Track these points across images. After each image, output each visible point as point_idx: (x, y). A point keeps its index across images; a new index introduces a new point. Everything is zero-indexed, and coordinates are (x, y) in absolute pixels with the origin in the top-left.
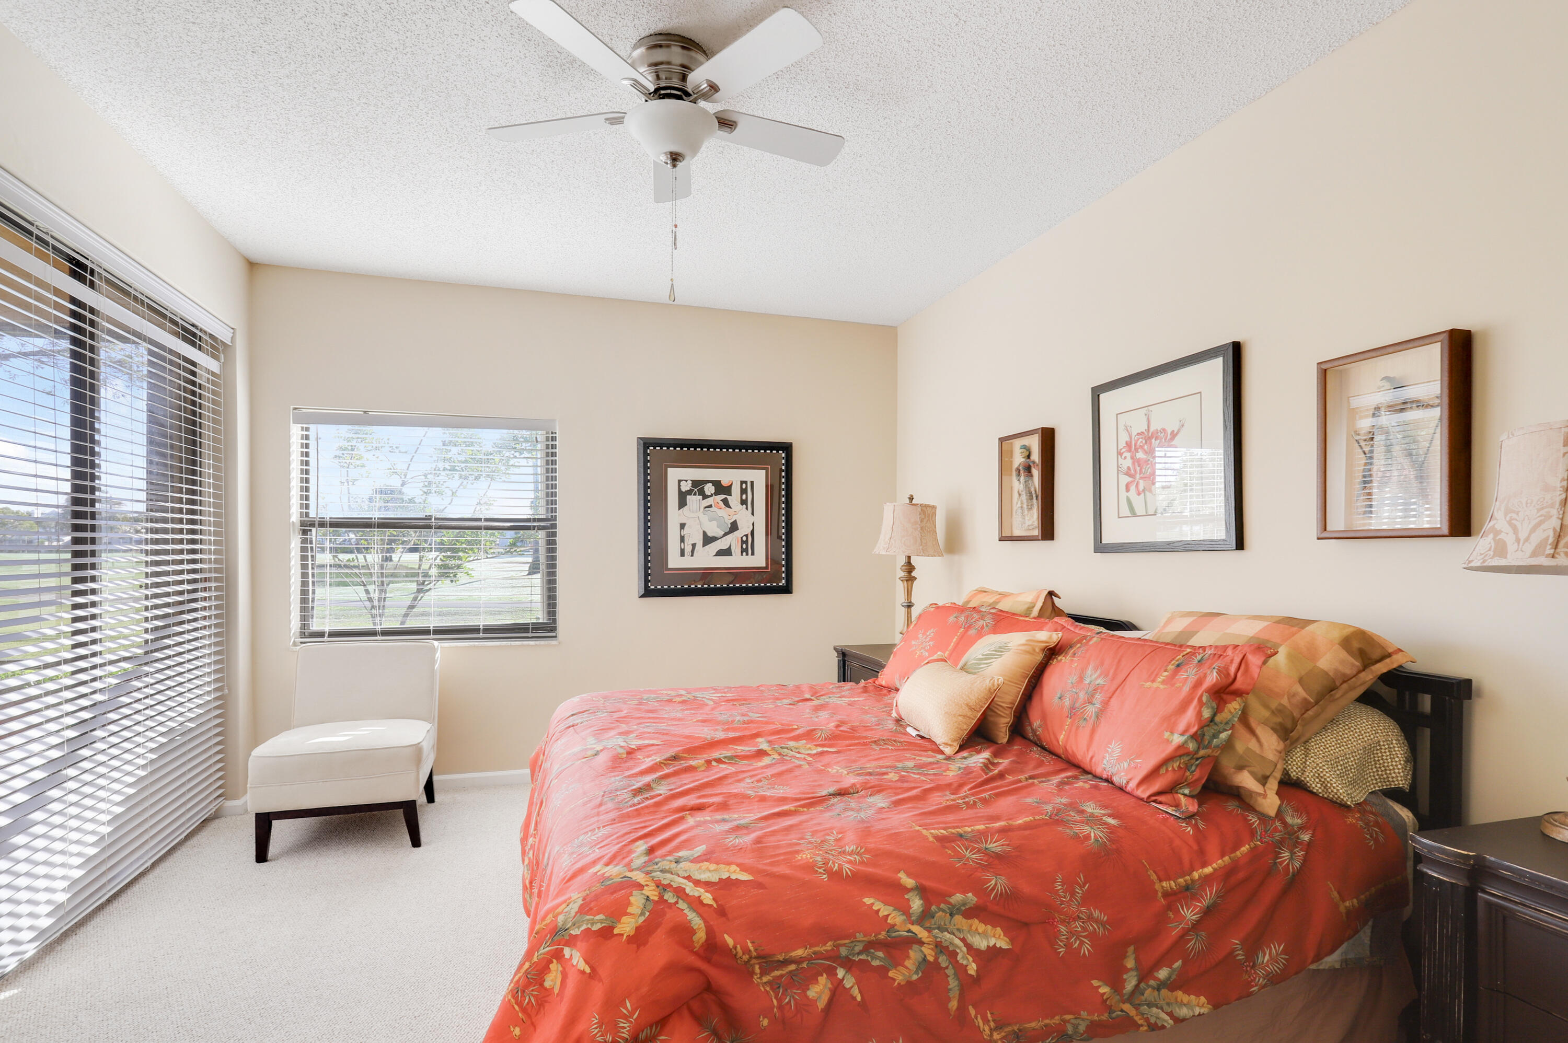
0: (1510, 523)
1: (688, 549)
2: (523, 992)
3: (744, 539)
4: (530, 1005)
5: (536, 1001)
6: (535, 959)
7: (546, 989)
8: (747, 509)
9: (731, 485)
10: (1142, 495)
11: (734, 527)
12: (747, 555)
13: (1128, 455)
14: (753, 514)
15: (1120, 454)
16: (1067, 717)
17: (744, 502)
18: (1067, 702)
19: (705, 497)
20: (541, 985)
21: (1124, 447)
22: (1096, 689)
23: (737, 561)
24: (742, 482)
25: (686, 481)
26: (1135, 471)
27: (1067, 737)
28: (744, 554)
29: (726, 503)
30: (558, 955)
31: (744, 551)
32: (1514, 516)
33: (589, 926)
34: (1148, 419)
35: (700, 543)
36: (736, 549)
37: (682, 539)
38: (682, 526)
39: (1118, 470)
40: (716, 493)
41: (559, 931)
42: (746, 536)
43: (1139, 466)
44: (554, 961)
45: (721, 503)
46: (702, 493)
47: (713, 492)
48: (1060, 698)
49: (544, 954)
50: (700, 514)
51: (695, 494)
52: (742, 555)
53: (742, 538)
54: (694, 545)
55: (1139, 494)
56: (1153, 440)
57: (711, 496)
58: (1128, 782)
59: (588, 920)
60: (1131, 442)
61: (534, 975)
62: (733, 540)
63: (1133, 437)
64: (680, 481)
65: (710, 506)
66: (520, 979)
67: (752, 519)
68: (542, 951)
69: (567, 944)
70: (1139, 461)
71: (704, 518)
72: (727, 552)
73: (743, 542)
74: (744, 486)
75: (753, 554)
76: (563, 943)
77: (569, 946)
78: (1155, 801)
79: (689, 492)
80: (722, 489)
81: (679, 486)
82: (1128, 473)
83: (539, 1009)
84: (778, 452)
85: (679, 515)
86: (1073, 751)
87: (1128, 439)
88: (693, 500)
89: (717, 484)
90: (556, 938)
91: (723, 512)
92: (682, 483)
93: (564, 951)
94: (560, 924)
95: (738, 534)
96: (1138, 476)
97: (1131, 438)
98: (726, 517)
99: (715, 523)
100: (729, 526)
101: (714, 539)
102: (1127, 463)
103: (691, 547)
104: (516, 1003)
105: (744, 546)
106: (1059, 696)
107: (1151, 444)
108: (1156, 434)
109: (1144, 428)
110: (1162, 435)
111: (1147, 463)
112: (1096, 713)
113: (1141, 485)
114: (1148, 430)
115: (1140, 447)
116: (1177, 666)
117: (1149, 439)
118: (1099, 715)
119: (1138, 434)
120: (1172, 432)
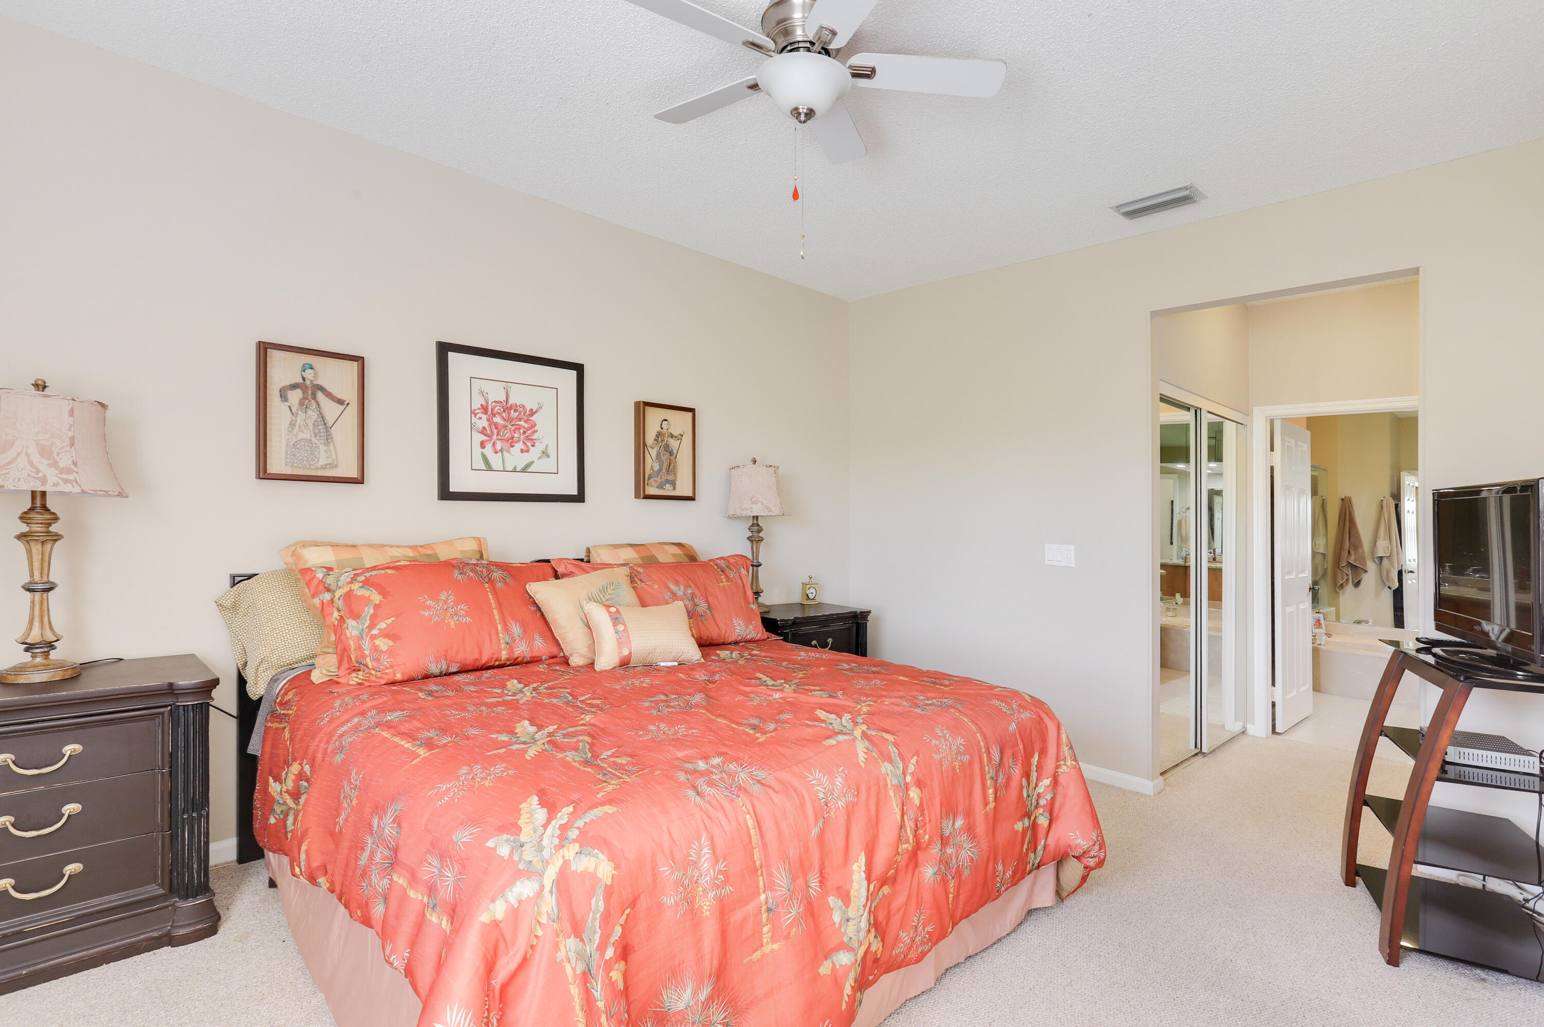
10: (500, 454)
13: (484, 417)
15: (473, 413)
21: (479, 409)
26: (492, 431)
34: (507, 393)
39: (471, 428)
43: (496, 428)
55: (496, 452)
56: (512, 411)
60: (487, 407)
63: (490, 403)
70: (496, 425)
82: (483, 431)
87: (484, 403)
96: (495, 437)
97: (487, 403)
102: (483, 423)
107: (509, 414)
108: (515, 408)
109: (502, 398)
110: (521, 409)
111: (505, 427)
112: (707, 609)
113: (499, 445)
114: (507, 401)
115: (498, 413)
116: (722, 571)
117: (507, 409)
118: (710, 608)
119: (495, 402)
120: (531, 410)
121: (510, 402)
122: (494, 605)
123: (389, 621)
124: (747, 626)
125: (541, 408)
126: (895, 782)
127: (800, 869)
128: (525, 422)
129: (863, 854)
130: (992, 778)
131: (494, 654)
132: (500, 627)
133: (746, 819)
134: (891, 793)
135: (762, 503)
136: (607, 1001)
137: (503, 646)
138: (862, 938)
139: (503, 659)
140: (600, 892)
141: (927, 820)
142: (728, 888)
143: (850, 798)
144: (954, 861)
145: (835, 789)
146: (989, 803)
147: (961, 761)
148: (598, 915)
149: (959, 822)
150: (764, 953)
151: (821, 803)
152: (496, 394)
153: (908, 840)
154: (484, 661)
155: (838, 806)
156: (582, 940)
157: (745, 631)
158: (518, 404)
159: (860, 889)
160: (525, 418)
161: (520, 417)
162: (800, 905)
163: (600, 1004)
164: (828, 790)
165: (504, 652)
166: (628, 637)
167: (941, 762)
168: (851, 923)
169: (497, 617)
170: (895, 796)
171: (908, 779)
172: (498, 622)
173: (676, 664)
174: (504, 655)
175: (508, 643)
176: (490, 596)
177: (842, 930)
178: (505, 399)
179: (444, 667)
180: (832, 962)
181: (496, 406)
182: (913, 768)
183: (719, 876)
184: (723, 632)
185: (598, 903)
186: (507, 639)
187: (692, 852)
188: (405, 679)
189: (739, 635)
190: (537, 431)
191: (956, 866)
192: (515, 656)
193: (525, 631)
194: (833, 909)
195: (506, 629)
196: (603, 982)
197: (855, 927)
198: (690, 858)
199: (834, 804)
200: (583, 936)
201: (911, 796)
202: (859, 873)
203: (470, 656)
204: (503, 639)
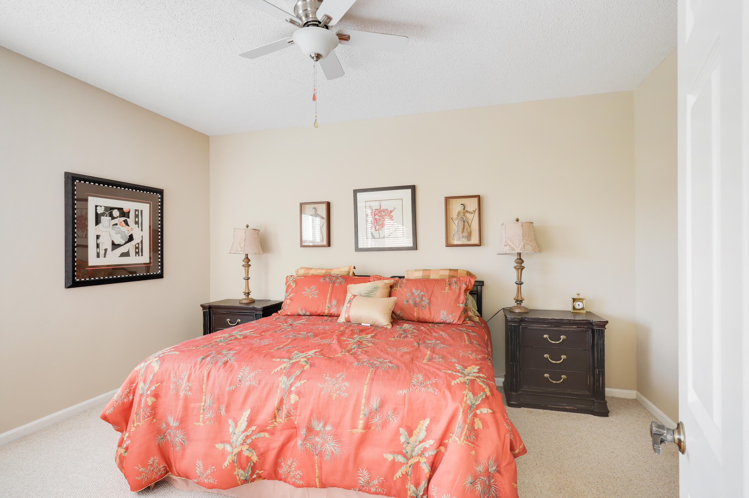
0: (512, 243)
1: (102, 253)
2: (470, 436)
3: (137, 246)
4: (474, 440)
5: (475, 437)
6: (468, 422)
7: (476, 430)
8: (138, 227)
9: (130, 210)
10: (378, 231)
11: (131, 238)
12: (139, 256)
13: (371, 216)
14: (142, 230)
15: (367, 216)
16: (414, 307)
17: (137, 223)
18: (411, 302)
19: (113, 218)
20: (474, 430)
21: (369, 214)
22: (422, 296)
23: (133, 260)
24: (136, 210)
25: (101, 206)
26: (374, 222)
27: (418, 313)
28: (137, 255)
29: (126, 222)
30: (475, 415)
31: (137, 253)
32: (513, 242)
33: (482, 398)
34: (380, 205)
35: (109, 247)
36: (132, 253)
37: (98, 246)
38: (98, 237)
39: (366, 222)
40: (120, 216)
41: (471, 406)
42: (138, 244)
43: (376, 221)
44: (475, 418)
45: (123, 223)
46: (111, 215)
47: (118, 215)
48: (407, 302)
49: (471, 417)
50: (110, 229)
51: (106, 216)
52: (136, 256)
53: (136, 245)
54: (106, 250)
55: (376, 231)
56: (382, 212)
57: (117, 217)
58: (454, 321)
59: (480, 396)
61: (471, 428)
62: (130, 247)
63: (373, 210)
64: (96, 206)
65: (116, 224)
66: (466, 433)
67: (141, 233)
68: (469, 417)
69: (477, 409)
70: (376, 219)
71: (113, 232)
72: (126, 254)
73: (136, 248)
74: (137, 213)
75: (142, 255)
76: (475, 410)
77: (477, 410)
78: (463, 324)
79: (103, 214)
80: (124, 214)
81: (96, 209)
82: (371, 223)
83: (477, 438)
84: (157, 194)
85: (96, 229)
86: (423, 318)
87: (371, 211)
88: (105, 220)
89: (120, 209)
90: (472, 409)
91: (125, 229)
92: (98, 208)
93: (477, 412)
94: (470, 404)
95: (133, 243)
96: (376, 224)
98: (126, 232)
99: (119, 236)
100: (128, 237)
101: (119, 246)
102: (371, 219)
103: (104, 251)
104: (469, 442)
105: (137, 250)
106: (405, 301)
107: (381, 214)
108: (384, 211)
109: (378, 208)
110: (386, 211)
111: (380, 220)
112: (427, 303)
113: (377, 228)
114: (380, 209)
115: (377, 214)
116: (449, 284)
117: (380, 212)
118: (429, 303)
119: (375, 209)
120: (391, 211)
121: (382, 209)
122: (329, 292)
123: (293, 294)
124: (448, 315)
125: (395, 209)
126: (283, 386)
127: (218, 400)
128: (388, 216)
129: (250, 410)
130: (365, 415)
131: (322, 311)
132: (328, 301)
133: (205, 372)
134: (279, 391)
135: (510, 246)
136: (144, 405)
137: (326, 308)
138: (237, 445)
139: (326, 313)
140: (153, 374)
141: (298, 414)
142: (190, 393)
143: (253, 383)
144: (319, 446)
145: (248, 377)
146: (358, 428)
147: (339, 394)
148: (150, 380)
149: (329, 427)
150: (199, 425)
151: (237, 379)
152: (376, 205)
153: (282, 418)
154: (319, 313)
155: (246, 384)
156: (145, 385)
157: (446, 318)
158: (385, 209)
159: (242, 423)
160: (388, 214)
161: (386, 214)
162: (213, 414)
163: (142, 405)
164: (245, 376)
165: (326, 311)
166: (349, 310)
167: (321, 390)
168: (235, 435)
169: (328, 297)
170: (280, 393)
171: (293, 389)
172: (328, 299)
173: (369, 325)
174: (326, 312)
175: (329, 307)
176: (330, 289)
177: (232, 436)
178: (379, 208)
179: (304, 312)
180: (224, 446)
181: (376, 211)
182: (300, 385)
183: (187, 387)
184: (432, 317)
185: (151, 377)
186: (329, 306)
187: (182, 375)
188: (291, 315)
189: (442, 319)
190: (393, 219)
191: (319, 450)
192: (331, 313)
193: (337, 304)
194: (230, 425)
195: (330, 302)
196: (145, 399)
197: (236, 439)
198: (181, 377)
199: (244, 382)
200: (146, 384)
201: (291, 398)
202: (245, 417)
203: (314, 310)
204: (328, 305)
